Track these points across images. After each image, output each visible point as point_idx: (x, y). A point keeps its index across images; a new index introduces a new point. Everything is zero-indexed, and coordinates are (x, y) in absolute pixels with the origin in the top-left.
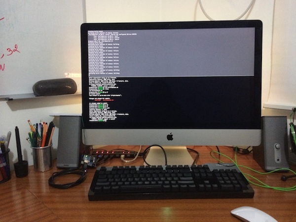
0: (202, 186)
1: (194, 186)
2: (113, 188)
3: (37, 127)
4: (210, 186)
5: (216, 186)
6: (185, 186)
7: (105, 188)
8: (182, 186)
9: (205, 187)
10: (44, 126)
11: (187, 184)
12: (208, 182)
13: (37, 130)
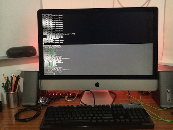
0: (118, 120)
1: (113, 121)
4: (124, 120)
5: (128, 120)
7: (51, 122)
8: (105, 121)
9: (121, 121)
11: (108, 119)
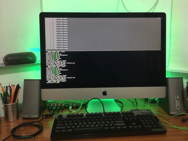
0: (131, 127)
1: (126, 127)
2: (69, 130)
3: (7, 89)
4: (136, 127)
5: (140, 126)
6: (120, 127)
7: (63, 131)
9: (133, 127)
10: (12, 88)
11: (121, 126)
12: (134, 124)
13: (7, 91)
